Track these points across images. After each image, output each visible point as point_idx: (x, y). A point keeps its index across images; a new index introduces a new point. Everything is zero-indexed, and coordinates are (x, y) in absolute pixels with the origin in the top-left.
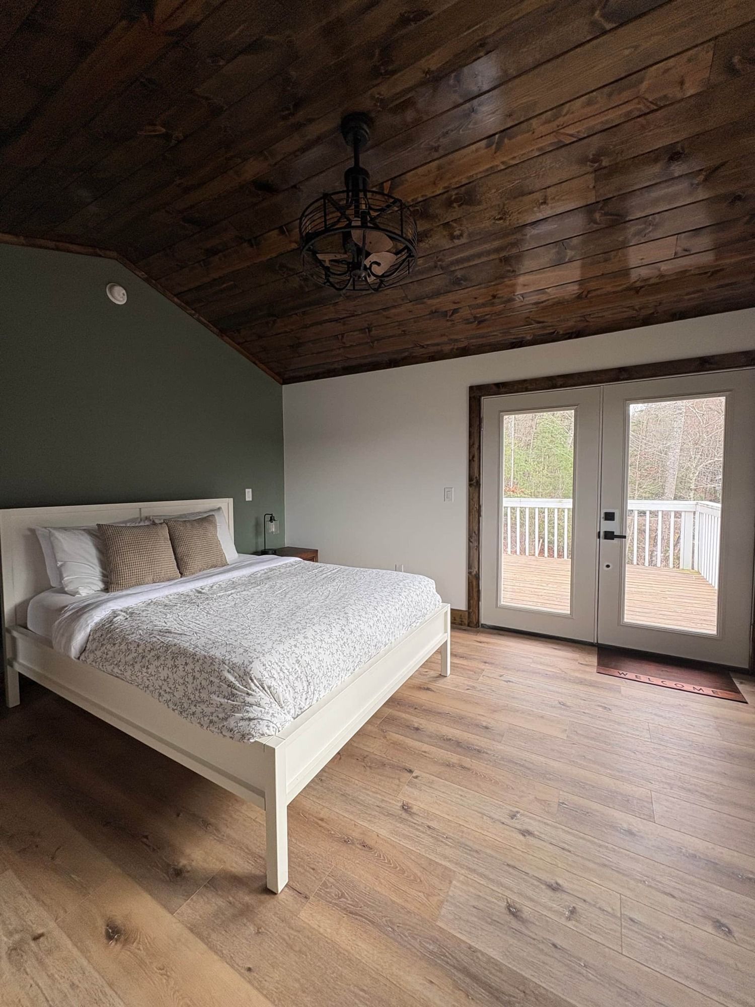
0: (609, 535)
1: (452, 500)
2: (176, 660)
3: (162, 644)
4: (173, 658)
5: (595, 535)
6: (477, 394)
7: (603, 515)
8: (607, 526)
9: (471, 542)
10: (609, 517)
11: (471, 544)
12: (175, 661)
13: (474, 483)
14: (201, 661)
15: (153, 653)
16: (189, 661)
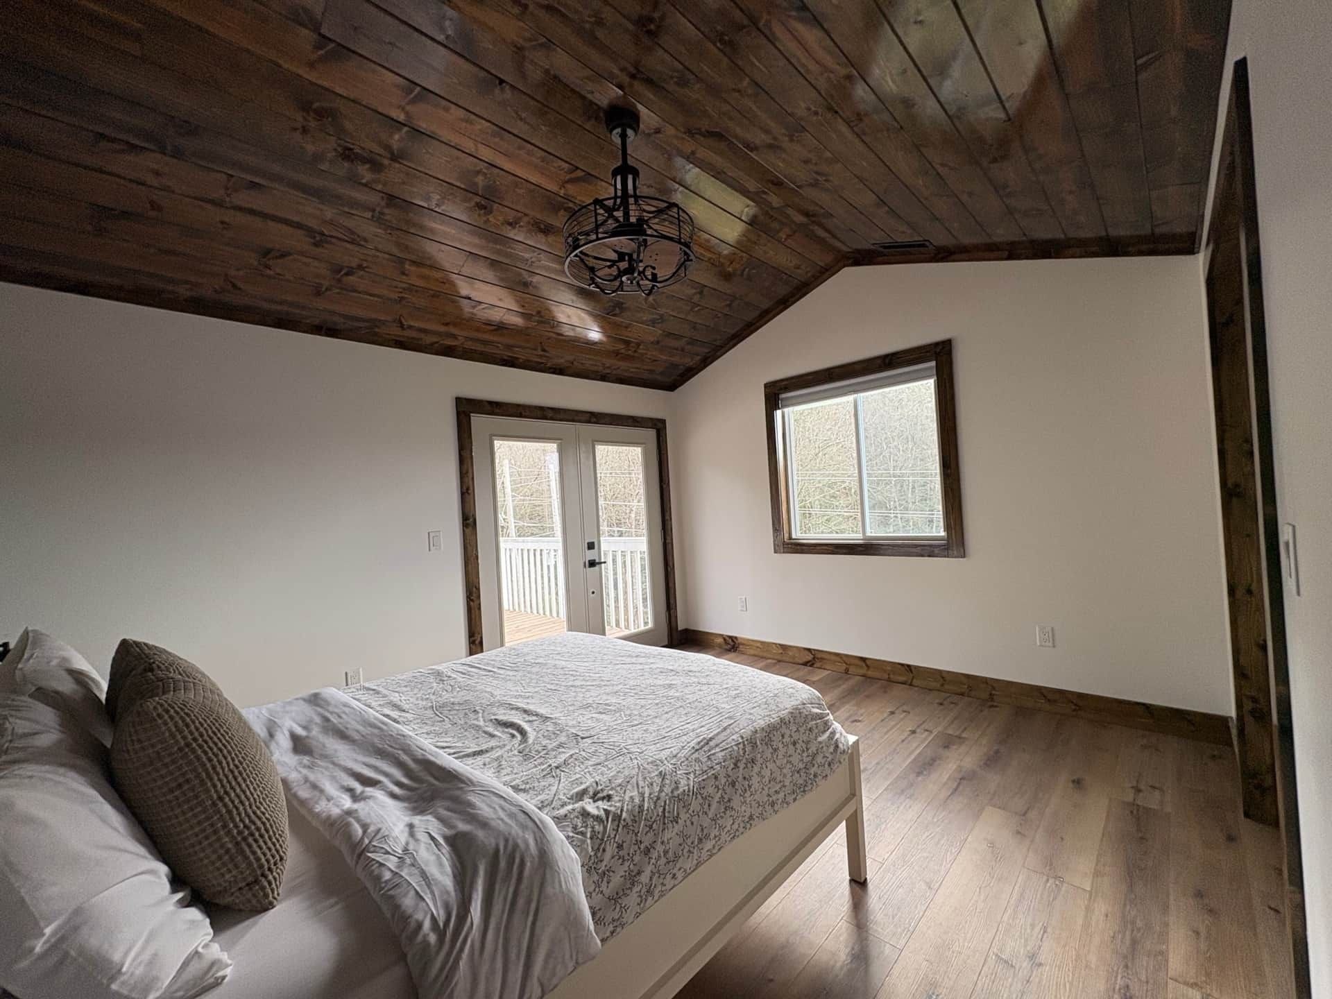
0: (592, 564)
1: (440, 548)
2: (772, 743)
3: (741, 746)
4: (766, 744)
5: (582, 565)
6: (466, 409)
7: (586, 546)
8: (591, 555)
9: (472, 600)
10: (591, 546)
11: (472, 603)
12: (772, 746)
13: (468, 522)
14: (792, 720)
15: (741, 765)
16: (784, 730)
